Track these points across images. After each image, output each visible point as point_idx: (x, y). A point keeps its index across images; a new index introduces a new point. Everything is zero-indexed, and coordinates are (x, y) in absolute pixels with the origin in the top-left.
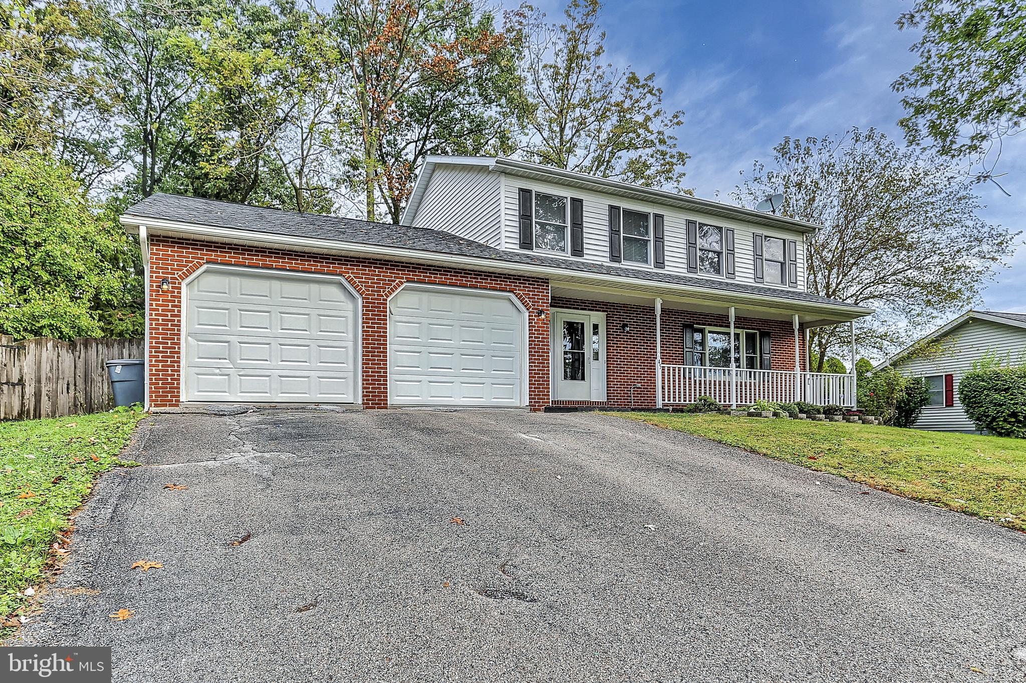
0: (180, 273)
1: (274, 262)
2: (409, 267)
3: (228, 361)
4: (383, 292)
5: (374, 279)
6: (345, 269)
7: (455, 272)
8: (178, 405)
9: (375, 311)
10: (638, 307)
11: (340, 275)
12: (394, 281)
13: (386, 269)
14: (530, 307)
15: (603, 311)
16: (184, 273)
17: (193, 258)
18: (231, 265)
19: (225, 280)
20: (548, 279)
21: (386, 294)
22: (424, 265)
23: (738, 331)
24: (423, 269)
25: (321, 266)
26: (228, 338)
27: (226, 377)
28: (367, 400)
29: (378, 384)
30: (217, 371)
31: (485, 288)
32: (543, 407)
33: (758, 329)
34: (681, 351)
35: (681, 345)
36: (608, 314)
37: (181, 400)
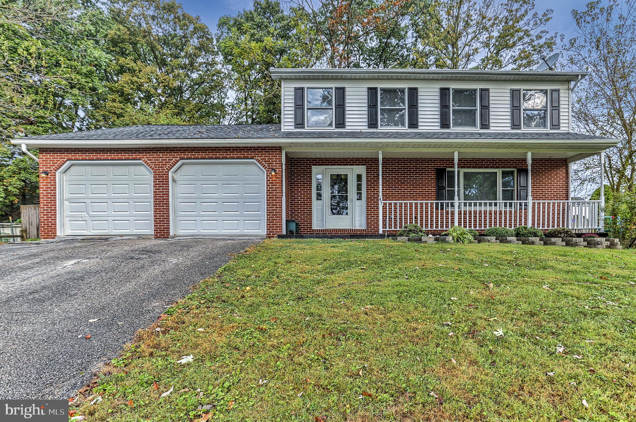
0: (54, 167)
1: (117, 156)
2: (181, 150)
3: (86, 213)
4: (165, 167)
5: (159, 160)
6: (142, 155)
7: (211, 150)
8: (54, 238)
9: (160, 179)
11: (139, 159)
12: (172, 160)
13: (167, 153)
14: (266, 167)
16: (56, 167)
17: (60, 158)
18: (79, 160)
19: (83, 168)
20: (280, 147)
21: (167, 168)
22: (191, 148)
24: (191, 150)
25: (128, 156)
26: (85, 200)
27: (85, 222)
28: (156, 233)
29: (163, 223)
30: (80, 219)
31: (233, 158)
32: (276, 235)
33: (514, 167)
34: (434, 189)
35: (434, 185)
36: (367, 167)
37: (58, 235)
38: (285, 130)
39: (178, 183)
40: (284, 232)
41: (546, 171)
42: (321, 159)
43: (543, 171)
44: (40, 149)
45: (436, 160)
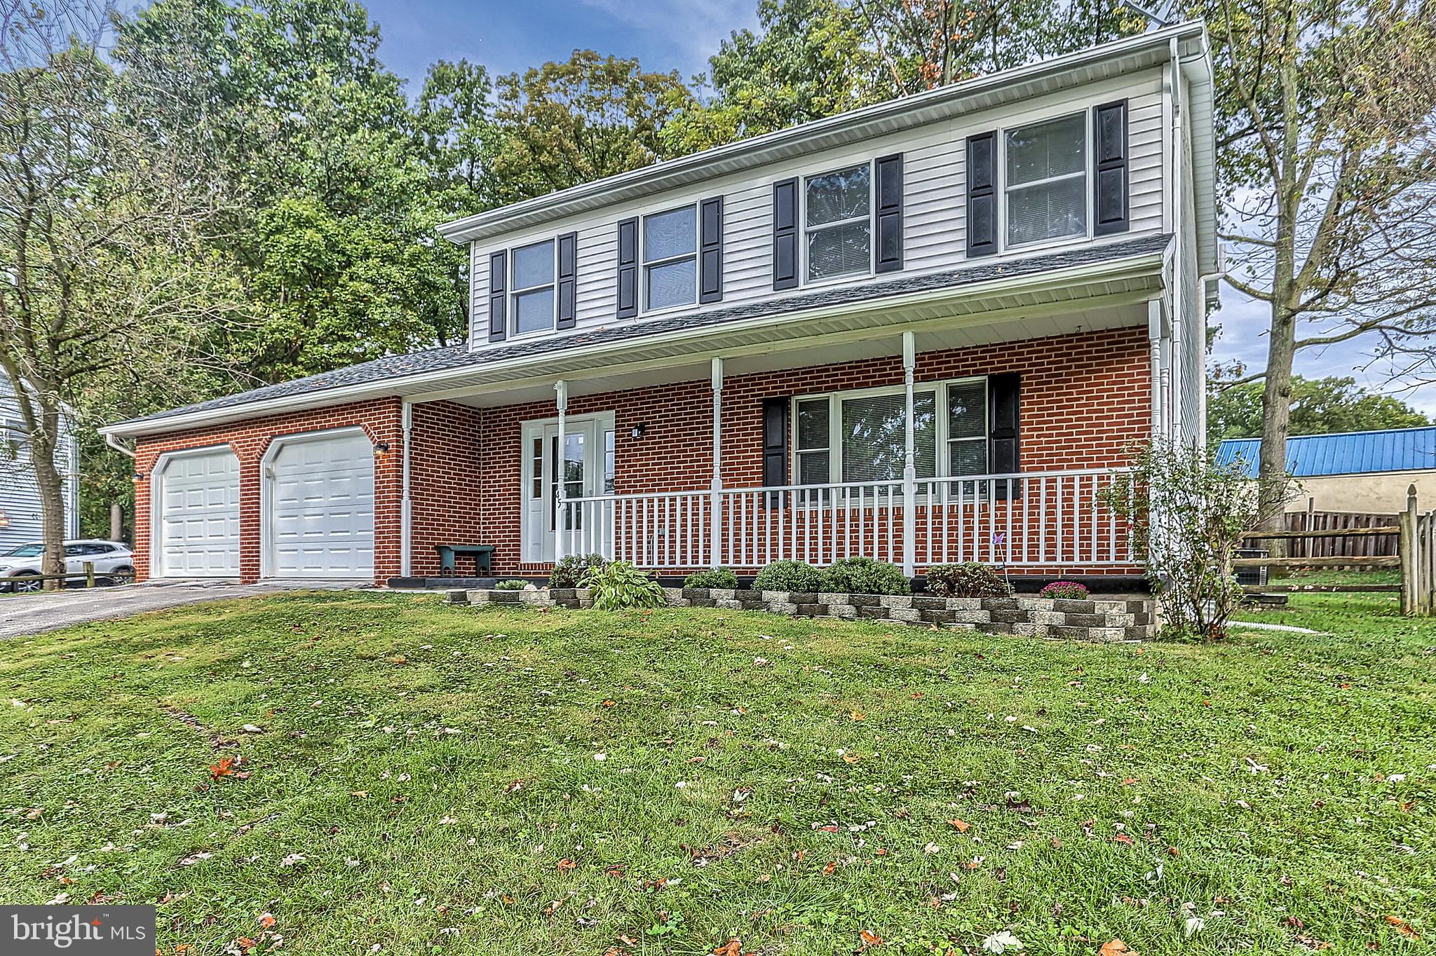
0: (148, 466)
3: (183, 540)
4: (255, 454)
5: (248, 441)
9: (249, 476)
10: (669, 388)
11: (228, 442)
12: (262, 439)
14: (376, 440)
15: (608, 409)
16: (150, 466)
17: (154, 450)
19: (181, 465)
20: (400, 398)
23: (925, 387)
26: (183, 517)
27: (182, 555)
28: (244, 573)
29: (251, 557)
30: (178, 548)
32: (388, 580)
34: (758, 456)
35: (758, 445)
36: (617, 412)
37: (152, 576)
38: (475, 350)
39: (279, 479)
40: (405, 572)
41: (1081, 373)
42: (533, 405)
43: (1072, 374)
44: (137, 437)
45: (764, 376)
